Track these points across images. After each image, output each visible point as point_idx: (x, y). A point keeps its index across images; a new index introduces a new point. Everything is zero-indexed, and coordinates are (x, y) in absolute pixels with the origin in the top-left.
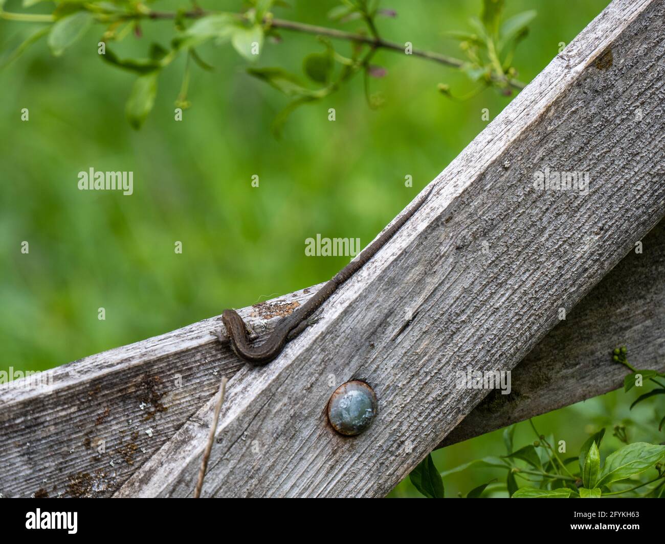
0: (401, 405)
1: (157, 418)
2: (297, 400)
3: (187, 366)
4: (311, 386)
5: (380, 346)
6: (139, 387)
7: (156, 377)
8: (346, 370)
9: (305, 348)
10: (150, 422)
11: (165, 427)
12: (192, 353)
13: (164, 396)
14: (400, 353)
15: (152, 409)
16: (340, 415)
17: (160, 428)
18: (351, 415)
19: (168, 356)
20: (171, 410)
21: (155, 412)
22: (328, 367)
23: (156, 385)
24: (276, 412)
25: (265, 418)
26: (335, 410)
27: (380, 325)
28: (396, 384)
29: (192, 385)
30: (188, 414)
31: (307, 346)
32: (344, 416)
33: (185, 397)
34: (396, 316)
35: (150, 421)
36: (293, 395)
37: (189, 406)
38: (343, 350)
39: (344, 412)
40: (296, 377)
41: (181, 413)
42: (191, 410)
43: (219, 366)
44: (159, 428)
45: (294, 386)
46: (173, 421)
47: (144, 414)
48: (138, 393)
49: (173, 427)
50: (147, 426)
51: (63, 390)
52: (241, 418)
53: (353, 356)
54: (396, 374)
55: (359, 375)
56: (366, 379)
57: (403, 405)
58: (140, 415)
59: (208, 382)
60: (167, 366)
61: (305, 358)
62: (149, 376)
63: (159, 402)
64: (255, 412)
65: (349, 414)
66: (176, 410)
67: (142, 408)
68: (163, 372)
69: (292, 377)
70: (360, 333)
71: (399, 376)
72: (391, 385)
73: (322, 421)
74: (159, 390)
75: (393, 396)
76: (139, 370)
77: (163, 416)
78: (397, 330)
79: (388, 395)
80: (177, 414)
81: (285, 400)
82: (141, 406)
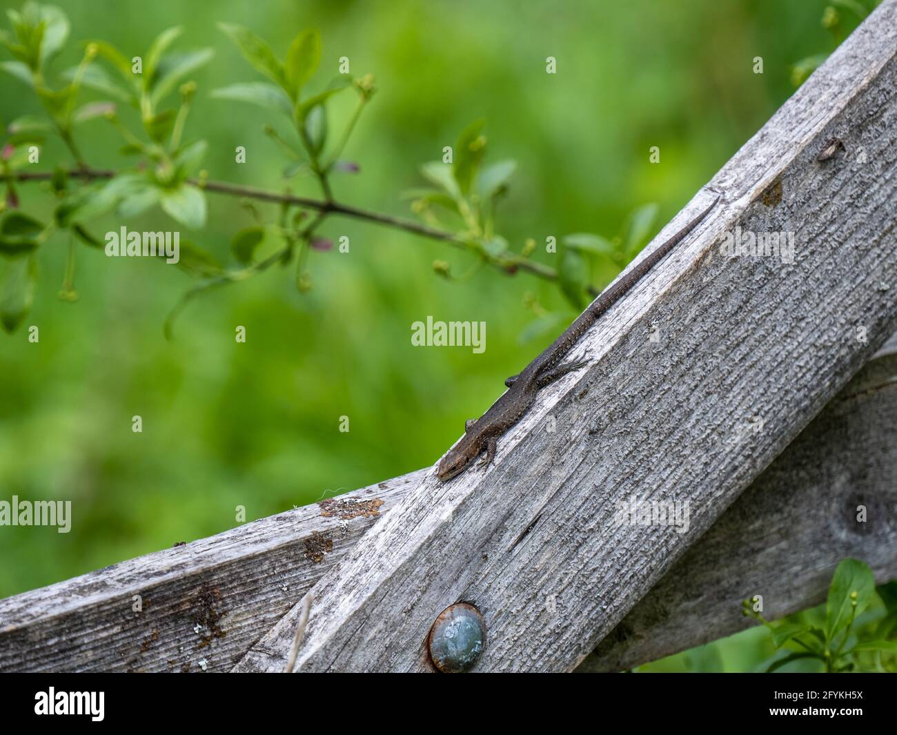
0: (513, 637)
1: (213, 646)
2: (394, 626)
3: (252, 577)
4: (412, 608)
5: (494, 558)
6: (195, 602)
7: (215, 591)
8: (453, 588)
9: (407, 557)
10: (205, 651)
11: (222, 658)
12: (260, 561)
13: (223, 616)
14: (516, 569)
15: (208, 634)
16: (444, 648)
17: (216, 659)
18: (459, 648)
19: (230, 563)
20: (230, 636)
21: (211, 637)
22: (432, 583)
23: (215, 602)
24: (369, 640)
25: (355, 648)
26: (439, 641)
27: (496, 531)
28: (509, 610)
29: (257, 603)
30: (250, 642)
31: (411, 554)
32: (449, 649)
33: (247, 619)
34: (514, 519)
35: (204, 649)
36: (390, 619)
37: (251, 631)
38: (451, 561)
39: (450, 644)
40: (395, 595)
41: (241, 640)
42: (253, 636)
43: (289, 579)
44: (214, 659)
45: (392, 606)
46: (231, 650)
47: (199, 639)
48: (193, 611)
49: (231, 658)
50: (201, 656)
51: (106, 603)
52: (328, 647)
53: (463, 570)
54: (511, 596)
55: (467, 595)
56: (475, 602)
57: (516, 638)
58: (193, 641)
59: (275, 600)
60: (228, 576)
61: (407, 569)
62: (207, 589)
63: (217, 624)
64: (345, 639)
65: (456, 647)
66: (235, 636)
67: (197, 632)
68: (223, 584)
69: (391, 595)
70: (473, 539)
71: (513, 599)
72: (503, 610)
73: (421, 655)
74: (217, 608)
75: (504, 625)
76: (196, 580)
77: (220, 644)
78: (515, 538)
79: (499, 623)
80: (237, 641)
81: (381, 625)
82: (195, 629)
